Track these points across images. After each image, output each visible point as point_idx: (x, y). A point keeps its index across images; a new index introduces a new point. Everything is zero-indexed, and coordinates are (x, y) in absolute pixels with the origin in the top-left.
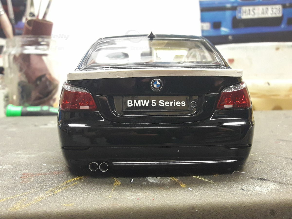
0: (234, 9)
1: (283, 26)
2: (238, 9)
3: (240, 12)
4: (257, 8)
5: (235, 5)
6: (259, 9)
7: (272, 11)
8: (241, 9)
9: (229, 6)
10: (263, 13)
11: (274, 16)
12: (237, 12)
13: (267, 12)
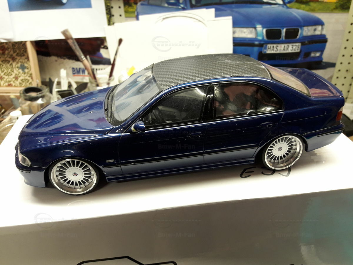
0: (261, 45)
1: (299, 59)
2: (264, 46)
3: (266, 48)
4: (279, 45)
5: (262, 42)
6: (281, 47)
7: (293, 48)
8: (266, 46)
9: (257, 43)
10: (284, 50)
11: (293, 51)
12: (263, 48)
13: (288, 49)
